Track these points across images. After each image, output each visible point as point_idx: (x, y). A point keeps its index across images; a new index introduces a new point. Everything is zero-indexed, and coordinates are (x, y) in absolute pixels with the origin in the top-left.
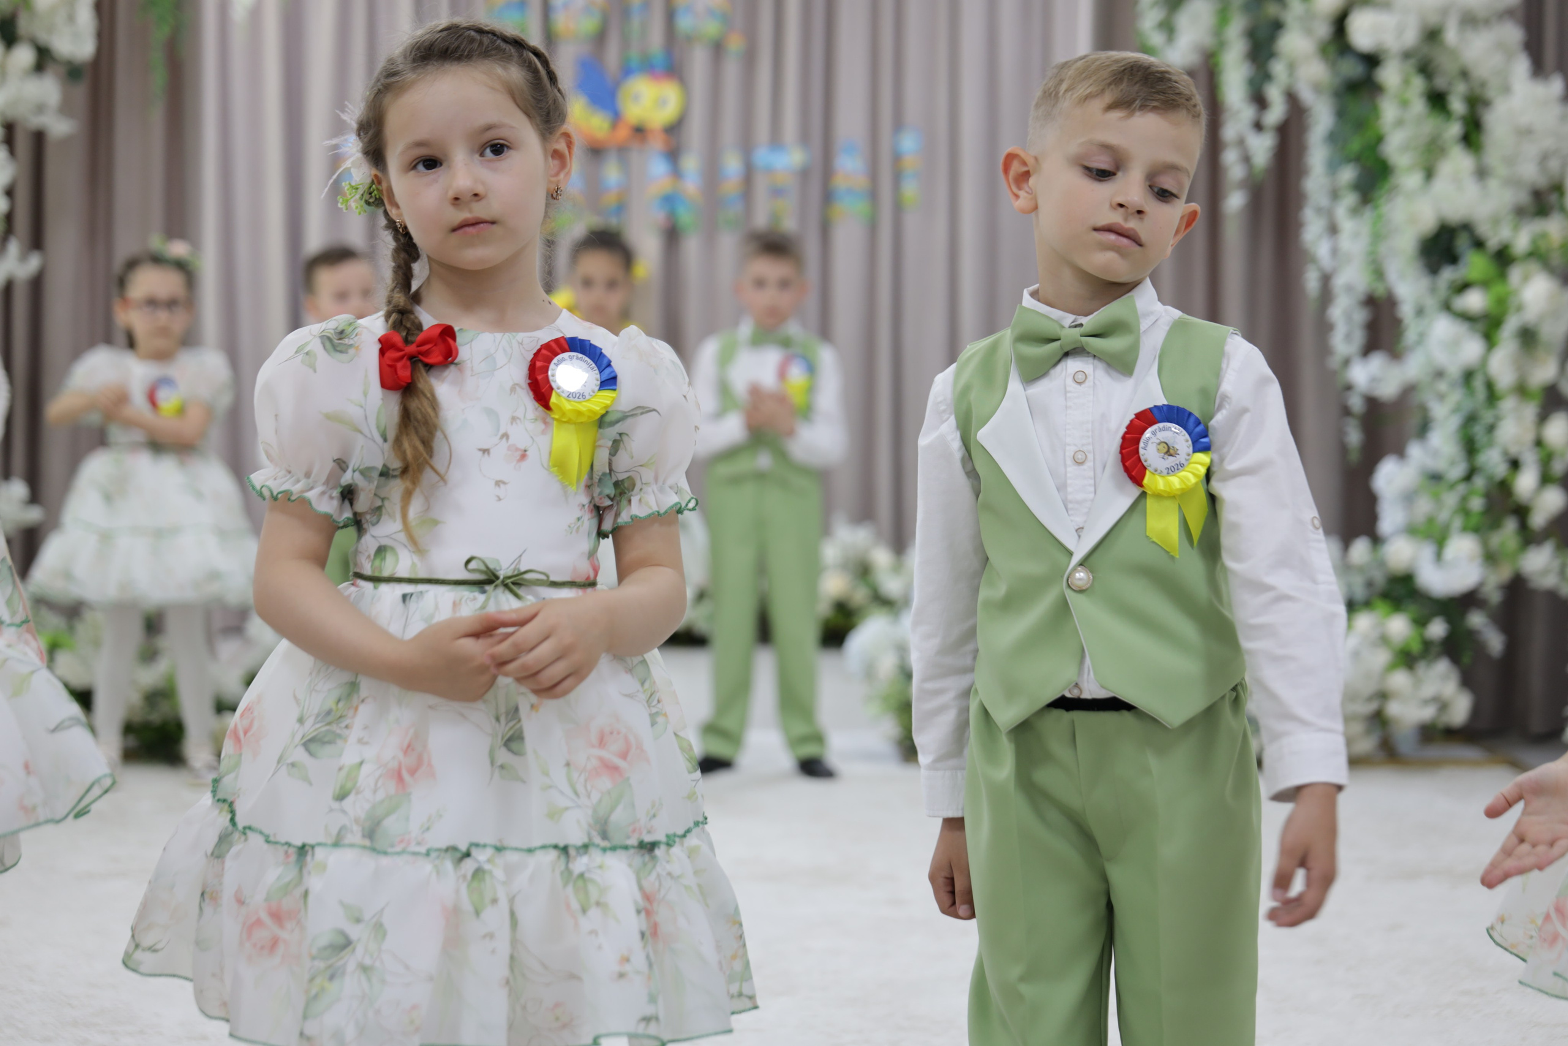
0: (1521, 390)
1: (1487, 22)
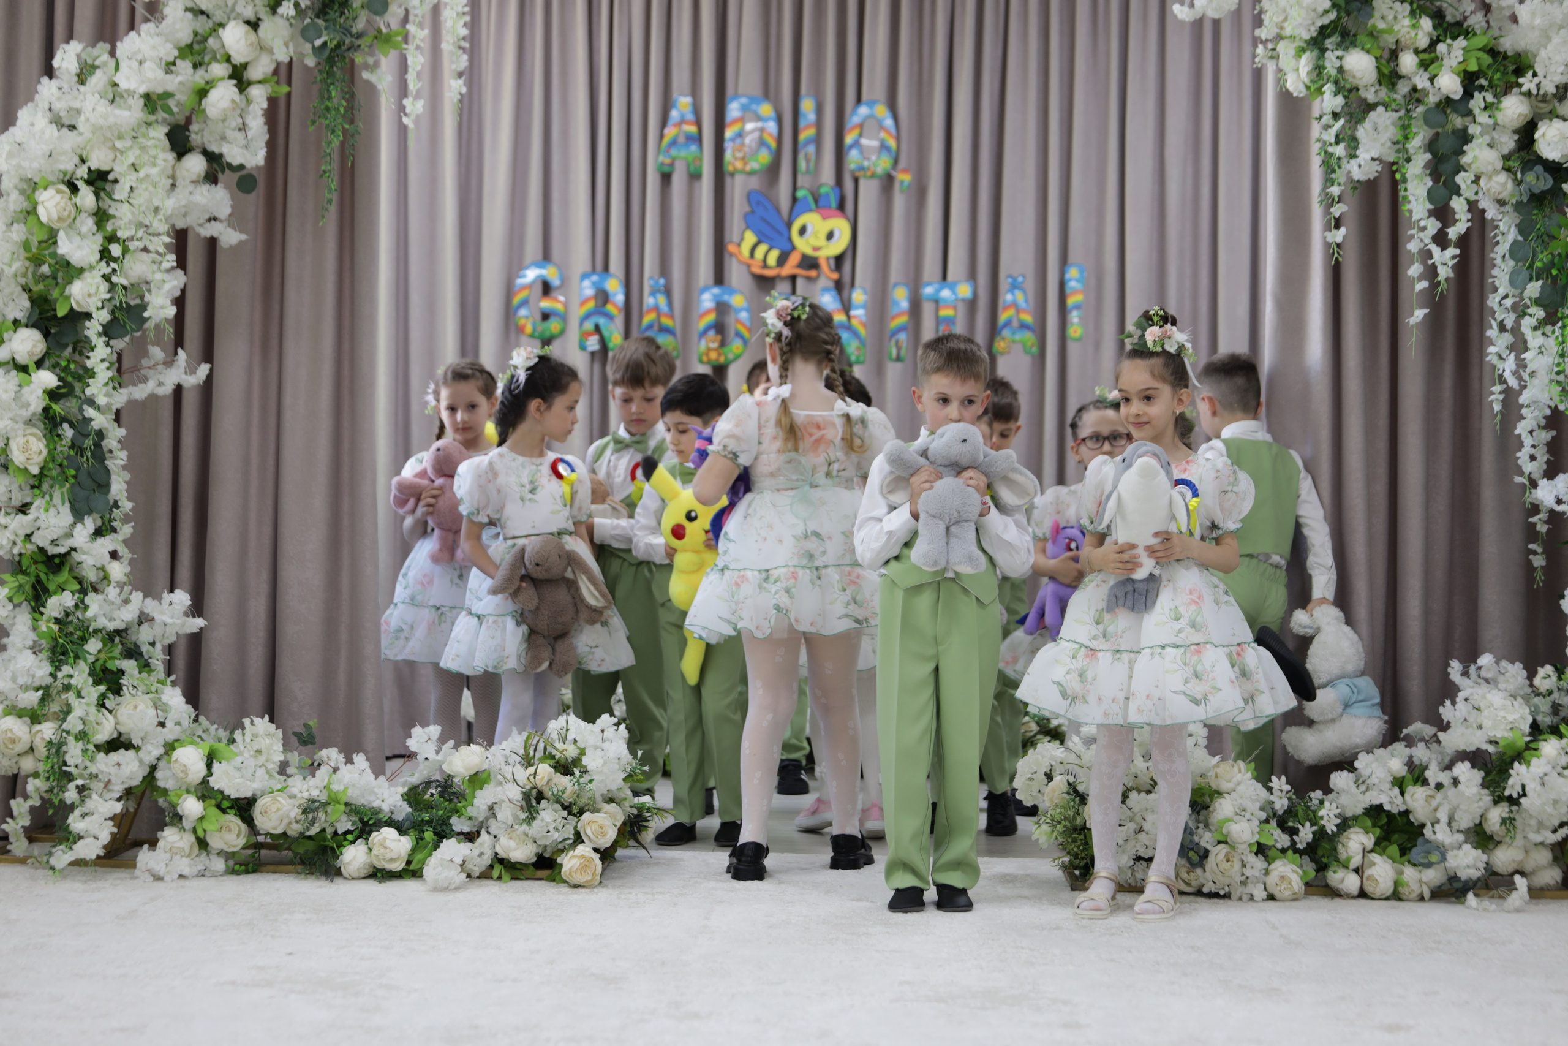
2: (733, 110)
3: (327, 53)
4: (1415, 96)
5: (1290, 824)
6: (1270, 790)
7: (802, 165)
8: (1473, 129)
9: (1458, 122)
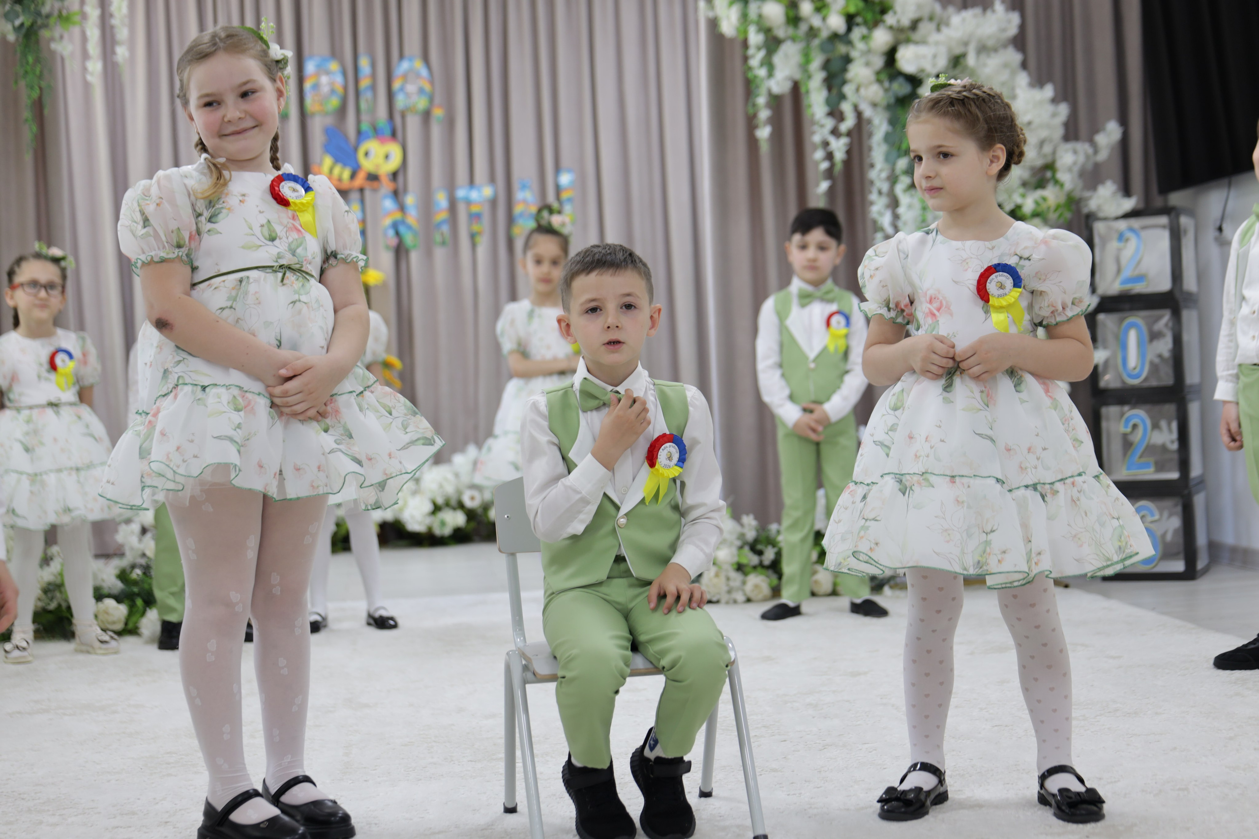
1: (995, 50)
2: (310, 67)
3: (24, 31)
4: (812, 32)
5: (759, 547)
6: (742, 525)
7: (363, 105)
8: (854, 54)
9: (842, 49)
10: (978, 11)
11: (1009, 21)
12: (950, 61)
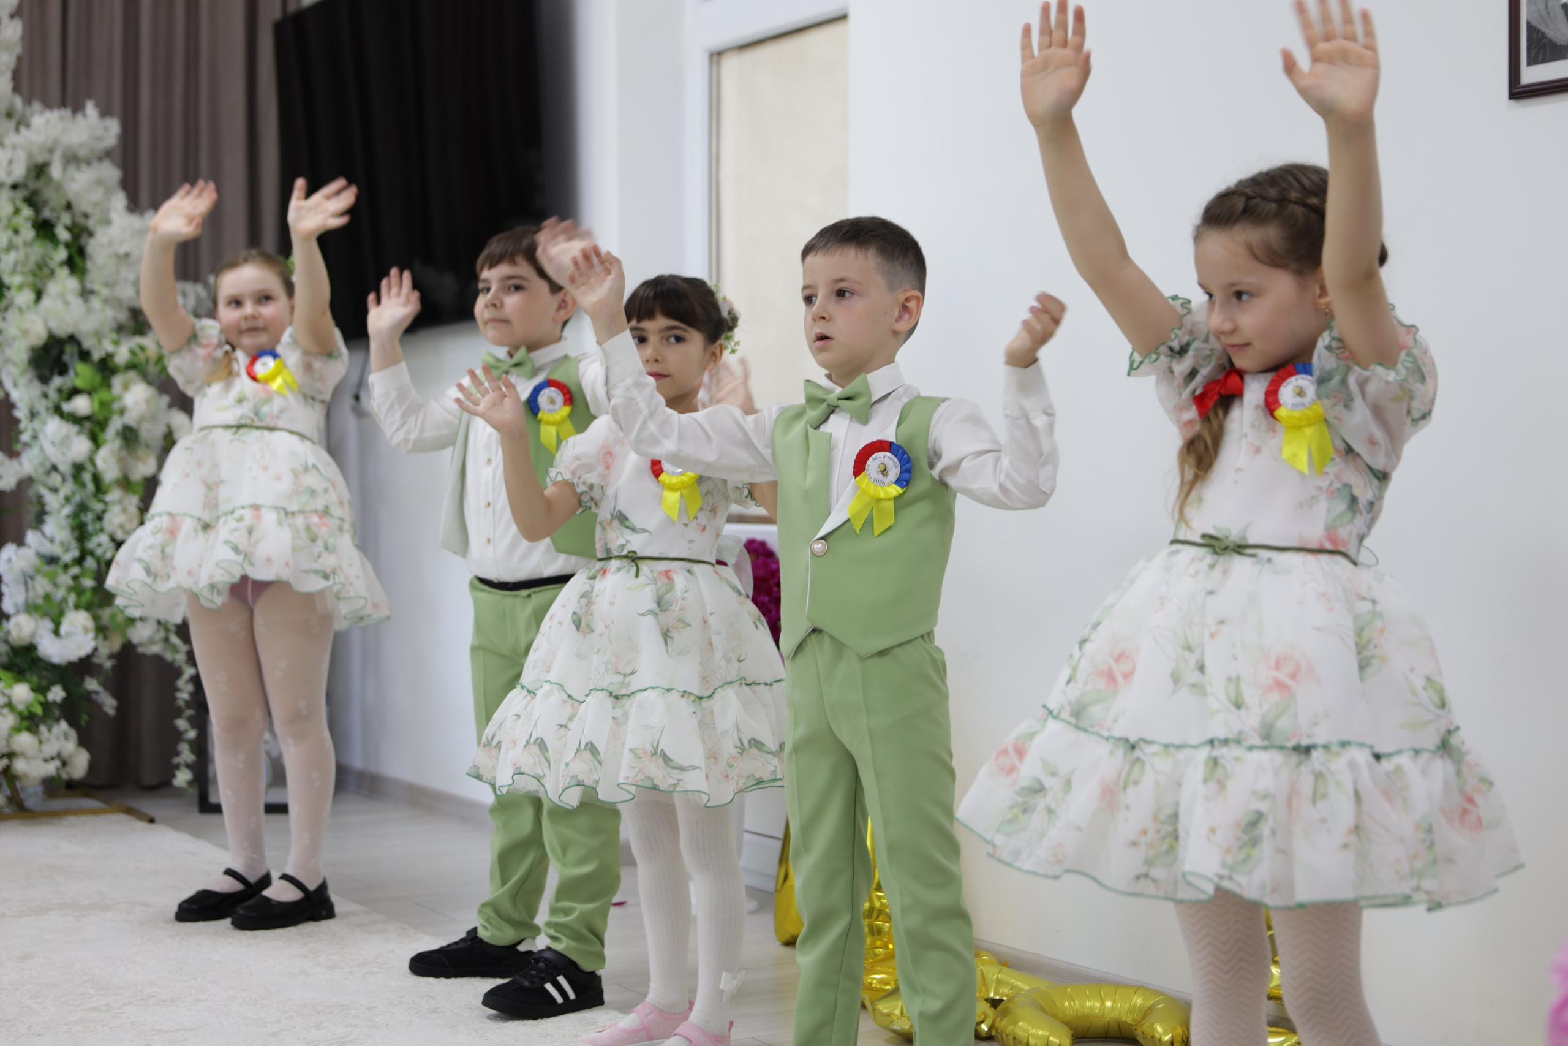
0: (125, 483)
1: (88, 162)
10: (66, 113)
11: (106, 129)
12: (29, 170)
